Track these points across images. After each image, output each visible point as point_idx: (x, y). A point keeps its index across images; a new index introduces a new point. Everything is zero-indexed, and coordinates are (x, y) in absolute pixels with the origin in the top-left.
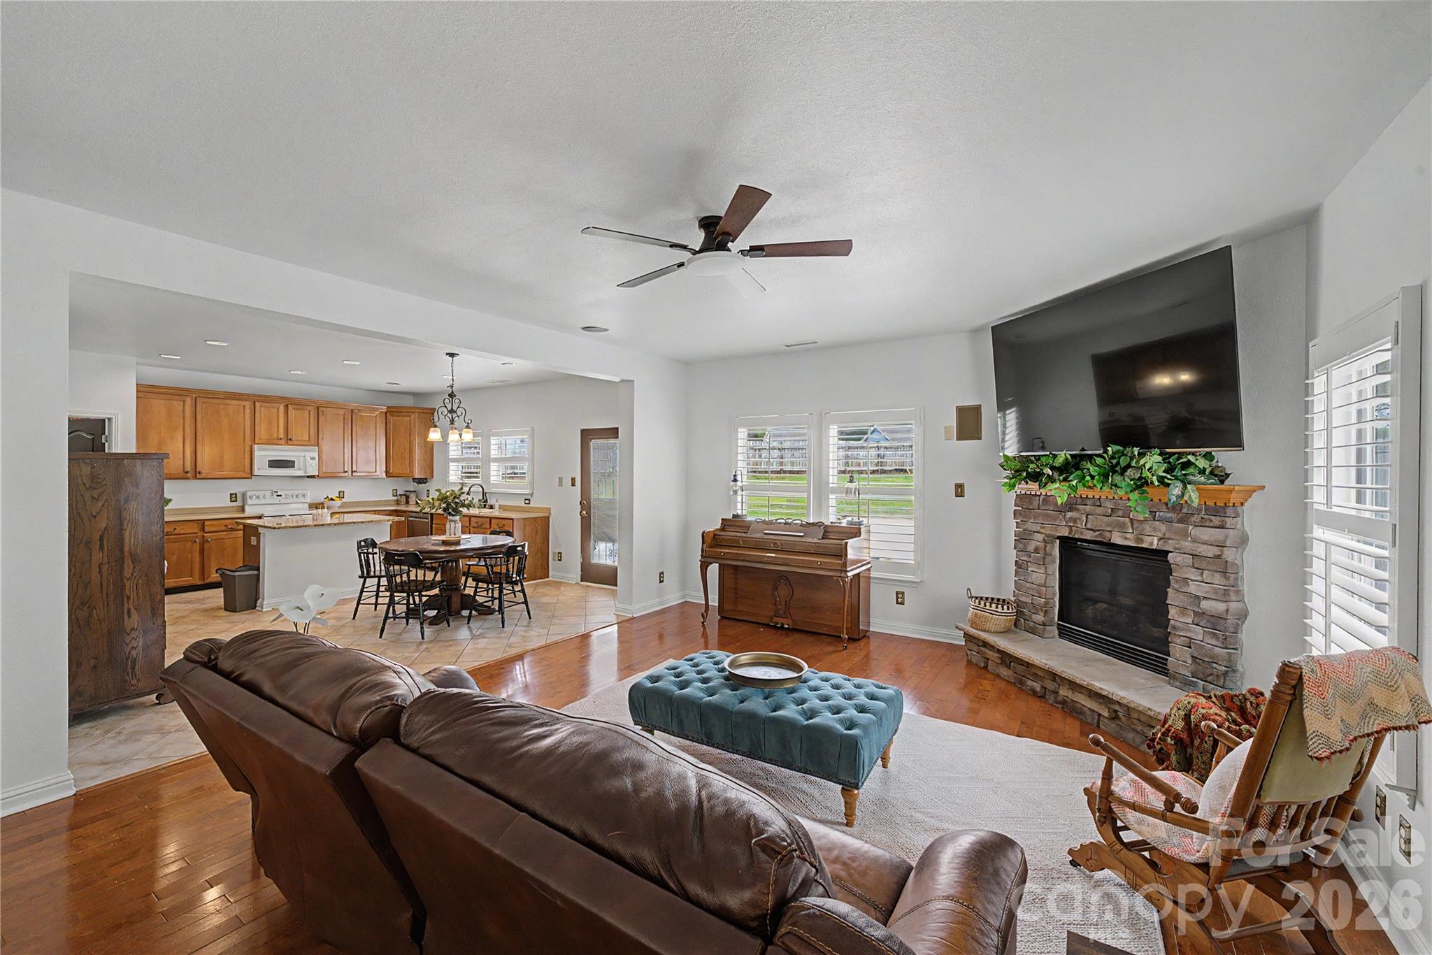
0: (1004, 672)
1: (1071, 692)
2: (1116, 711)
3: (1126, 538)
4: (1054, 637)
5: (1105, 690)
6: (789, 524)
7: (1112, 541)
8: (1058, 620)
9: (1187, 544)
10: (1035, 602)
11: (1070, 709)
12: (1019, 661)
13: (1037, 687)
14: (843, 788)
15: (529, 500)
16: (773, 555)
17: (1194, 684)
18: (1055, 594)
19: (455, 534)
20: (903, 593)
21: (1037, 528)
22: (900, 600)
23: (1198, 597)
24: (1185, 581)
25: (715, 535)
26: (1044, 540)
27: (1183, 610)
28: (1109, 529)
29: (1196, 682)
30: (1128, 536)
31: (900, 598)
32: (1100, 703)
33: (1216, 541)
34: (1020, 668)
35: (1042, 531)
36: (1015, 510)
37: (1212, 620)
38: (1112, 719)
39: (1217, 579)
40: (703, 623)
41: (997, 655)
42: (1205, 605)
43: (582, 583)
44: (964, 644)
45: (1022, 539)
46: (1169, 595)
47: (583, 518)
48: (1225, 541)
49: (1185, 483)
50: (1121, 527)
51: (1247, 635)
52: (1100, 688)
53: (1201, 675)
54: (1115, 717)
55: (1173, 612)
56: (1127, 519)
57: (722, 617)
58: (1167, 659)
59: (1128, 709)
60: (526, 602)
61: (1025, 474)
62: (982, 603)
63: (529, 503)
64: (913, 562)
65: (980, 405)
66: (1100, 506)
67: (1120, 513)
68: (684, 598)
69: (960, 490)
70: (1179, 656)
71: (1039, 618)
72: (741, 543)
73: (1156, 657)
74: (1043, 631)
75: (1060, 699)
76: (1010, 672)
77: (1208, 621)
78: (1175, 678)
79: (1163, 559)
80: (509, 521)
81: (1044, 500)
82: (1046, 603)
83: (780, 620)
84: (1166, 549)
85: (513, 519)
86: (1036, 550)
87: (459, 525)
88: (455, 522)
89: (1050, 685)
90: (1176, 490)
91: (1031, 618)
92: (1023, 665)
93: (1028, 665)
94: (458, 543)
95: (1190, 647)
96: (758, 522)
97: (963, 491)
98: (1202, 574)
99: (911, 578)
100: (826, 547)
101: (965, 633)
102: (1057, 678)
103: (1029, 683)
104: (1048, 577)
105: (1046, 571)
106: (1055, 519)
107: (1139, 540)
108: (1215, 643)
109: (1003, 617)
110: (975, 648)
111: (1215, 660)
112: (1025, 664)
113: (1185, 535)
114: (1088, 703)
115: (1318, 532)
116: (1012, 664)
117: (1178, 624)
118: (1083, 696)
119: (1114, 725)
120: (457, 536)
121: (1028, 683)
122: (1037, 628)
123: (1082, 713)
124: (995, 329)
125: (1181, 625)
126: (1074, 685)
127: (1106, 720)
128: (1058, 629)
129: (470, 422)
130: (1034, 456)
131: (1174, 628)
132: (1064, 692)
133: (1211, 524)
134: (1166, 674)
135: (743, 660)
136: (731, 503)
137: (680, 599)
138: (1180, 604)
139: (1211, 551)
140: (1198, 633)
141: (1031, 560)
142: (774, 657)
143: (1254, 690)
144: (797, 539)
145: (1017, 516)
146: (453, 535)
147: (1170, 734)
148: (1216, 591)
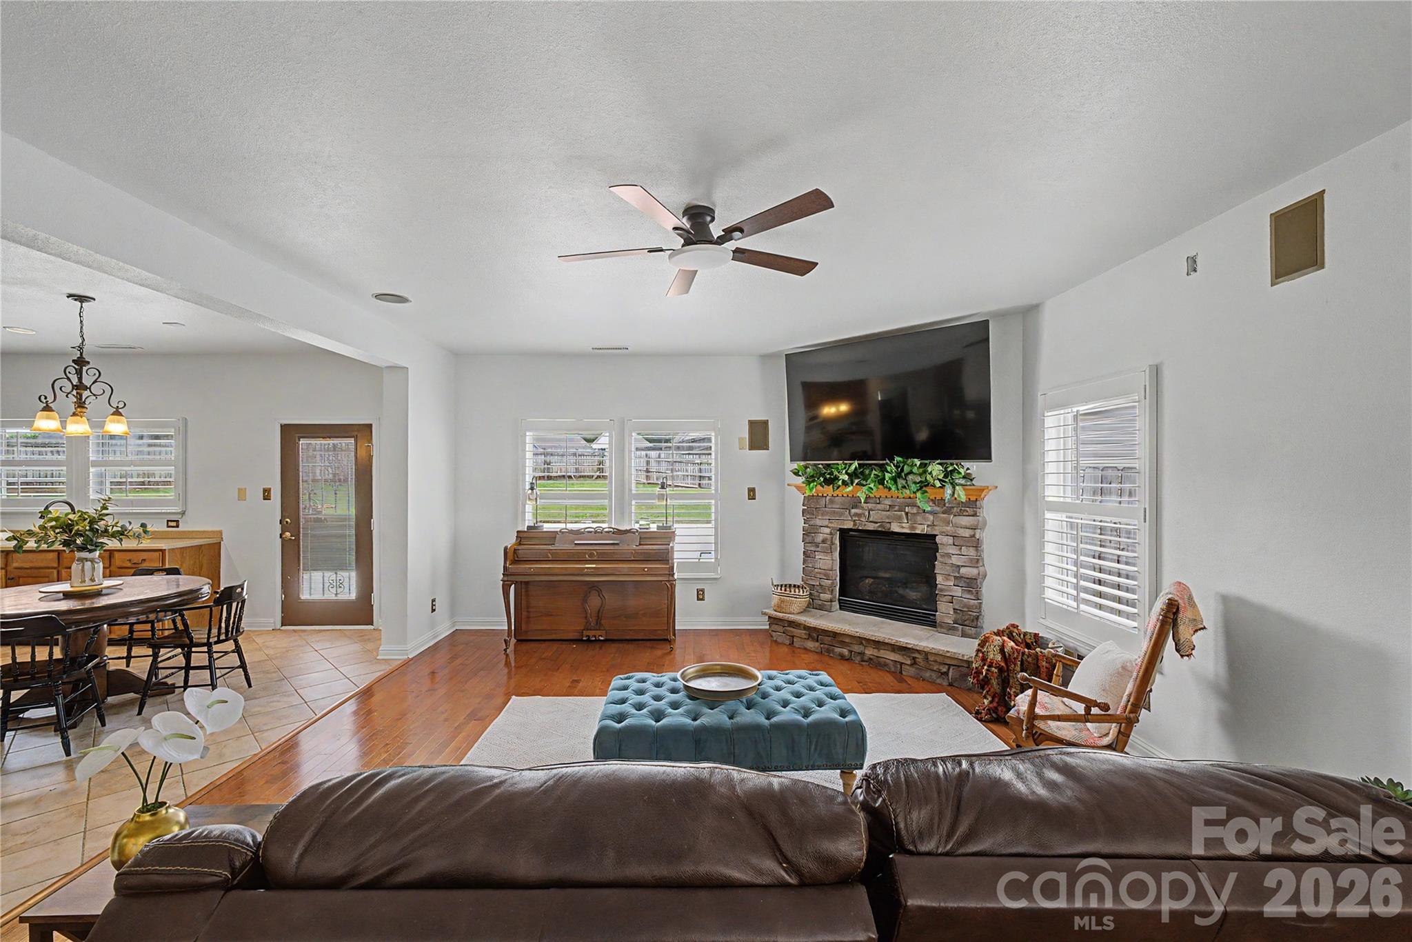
0: (810, 645)
1: (875, 650)
2: (914, 658)
3: (903, 527)
4: (836, 610)
5: (911, 644)
6: (599, 532)
7: (892, 530)
8: (839, 596)
9: (949, 528)
10: (822, 584)
11: (877, 664)
12: (825, 632)
13: (845, 652)
14: (842, 772)
15: (177, 521)
16: (594, 566)
17: (954, 629)
18: (837, 576)
19: (92, 580)
20: (703, 590)
21: (827, 522)
22: (701, 597)
23: (959, 566)
24: (949, 555)
25: (515, 550)
26: (831, 533)
27: (947, 577)
28: (887, 521)
29: (957, 627)
30: (904, 525)
31: (700, 595)
32: (903, 655)
33: (971, 525)
34: (827, 639)
35: (830, 525)
36: (803, 509)
37: (968, 581)
38: (911, 665)
39: (972, 552)
40: (505, 650)
41: (804, 632)
42: (963, 570)
43: (284, 628)
44: (768, 627)
45: (809, 533)
46: (937, 567)
47: (284, 542)
48: (978, 525)
49: (954, 485)
50: (899, 519)
51: (986, 589)
52: (907, 643)
53: (960, 622)
54: (914, 662)
55: (939, 579)
56: (903, 513)
57: (518, 640)
58: (935, 615)
59: (926, 654)
60: (243, 666)
61: (822, 479)
62: (783, 589)
63: (177, 526)
64: (713, 560)
65: (768, 421)
66: (879, 503)
67: (897, 508)
68: (454, 626)
69: (752, 493)
70: (945, 611)
71: (827, 596)
72: (550, 556)
73: (923, 613)
74: (831, 607)
75: (866, 658)
76: (817, 644)
77: (965, 582)
78: (942, 627)
79: (932, 541)
80: (157, 554)
81: (829, 500)
82: (833, 583)
83: (591, 633)
84: (935, 533)
85: (163, 551)
86: (824, 541)
87: (100, 566)
88: (92, 561)
89: (857, 648)
90: (948, 490)
91: (819, 596)
92: (829, 636)
93: (835, 635)
94: (98, 594)
95: (952, 603)
96: (563, 533)
97: (754, 494)
98: (961, 549)
99: (712, 575)
100: (649, 553)
101: (769, 617)
102: (864, 642)
103: (838, 650)
104: (830, 561)
105: (832, 558)
106: (842, 514)
107: (913, 528)
108: (968, 596)
109: (801, 599)
110: (780, 629)
111: (970, 608)
112: (831, 635)
113: (948, 523)
114: (893, 656)
115: (1048, 515)
116: (820, 637)
117: (943, 587)
118: (888, 652)
119: (914, 669)
120: (97, 582)
121: (836, 650)
122: (825, 605)
123: (886, 665)
124: (789, 357)
125: (946, 587)
126: (878, 644)
127: (908, 667)
128: (840, 603)
129: (121, 405)
130: (822, 464)
131: (941, 590)
132: (869, 652)
133: (967, 514)
134: (935, 626)
135: (690, 674)
136: (519, 513)
137: (449, 629)
138: (946, 573)
139: (967, 533)
140: (958, 592)
141: (819, 549)
142: (718, 667)
143: (1014, 625)
144: (611, 547)
145: (805, 515)
146: (88, 582)
147: (994, 665)
148: (971, 560)
